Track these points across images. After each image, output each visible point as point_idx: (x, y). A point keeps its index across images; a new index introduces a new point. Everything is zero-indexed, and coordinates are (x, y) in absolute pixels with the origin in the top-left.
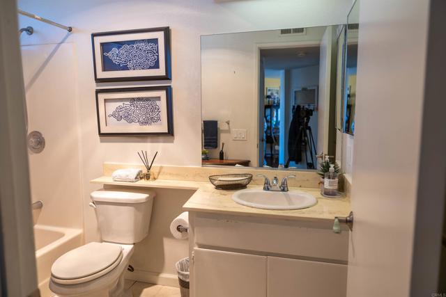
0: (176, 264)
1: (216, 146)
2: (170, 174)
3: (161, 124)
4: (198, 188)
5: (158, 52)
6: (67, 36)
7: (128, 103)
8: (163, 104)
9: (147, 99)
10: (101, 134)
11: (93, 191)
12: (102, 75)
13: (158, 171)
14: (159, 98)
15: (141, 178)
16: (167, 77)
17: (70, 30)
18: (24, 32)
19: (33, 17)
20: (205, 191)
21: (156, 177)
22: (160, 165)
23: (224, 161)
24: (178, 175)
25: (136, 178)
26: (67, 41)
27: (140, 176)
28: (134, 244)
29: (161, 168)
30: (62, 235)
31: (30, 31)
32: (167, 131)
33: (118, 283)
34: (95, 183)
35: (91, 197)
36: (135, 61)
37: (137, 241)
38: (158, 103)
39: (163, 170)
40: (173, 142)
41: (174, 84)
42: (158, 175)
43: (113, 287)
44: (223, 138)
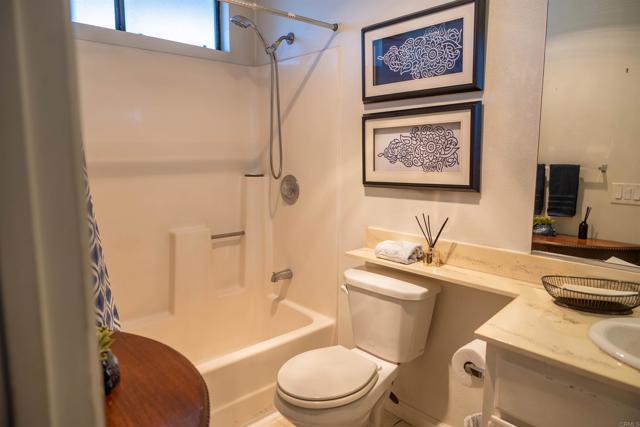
0: (466, 420)
1: (572, 213)
2: (468, 259)
3: (458, 171)
4: (517, 295)
5: (461, 44)
6: (332, 38)
7: (408, 134)
8: (464, 136)
9: (439, 127)
10: (366, 183)
11: (347, 269)
12: (373, 91)
13: (447, 250)
14: (457, 125)
15: (419, 259)
16: (476, 86)
17: (336, 28)
18: (284, 41)
19: (286, 15)
20: (531, 305)
21: (444, 261)
22: (451, 241)
23: (589, 243)
24: (482, 262)
25: (410, 258)
26: (332, 45)
27: (417, 256)
28: (399, 364)
29: (454, 246)
30: (309, 321)
31: (290, 38)
32: (468, 184)
33: (371, 416)
34: (352, 256)
35: (345, 278)
36: (422, 63)
37: (403, 361)
38: (456, 132)
39: (456, 251)
40: (477, 203)
41: (487, 97)
42: (448, 257)
43: (363, 421)
44: (589, 198)
